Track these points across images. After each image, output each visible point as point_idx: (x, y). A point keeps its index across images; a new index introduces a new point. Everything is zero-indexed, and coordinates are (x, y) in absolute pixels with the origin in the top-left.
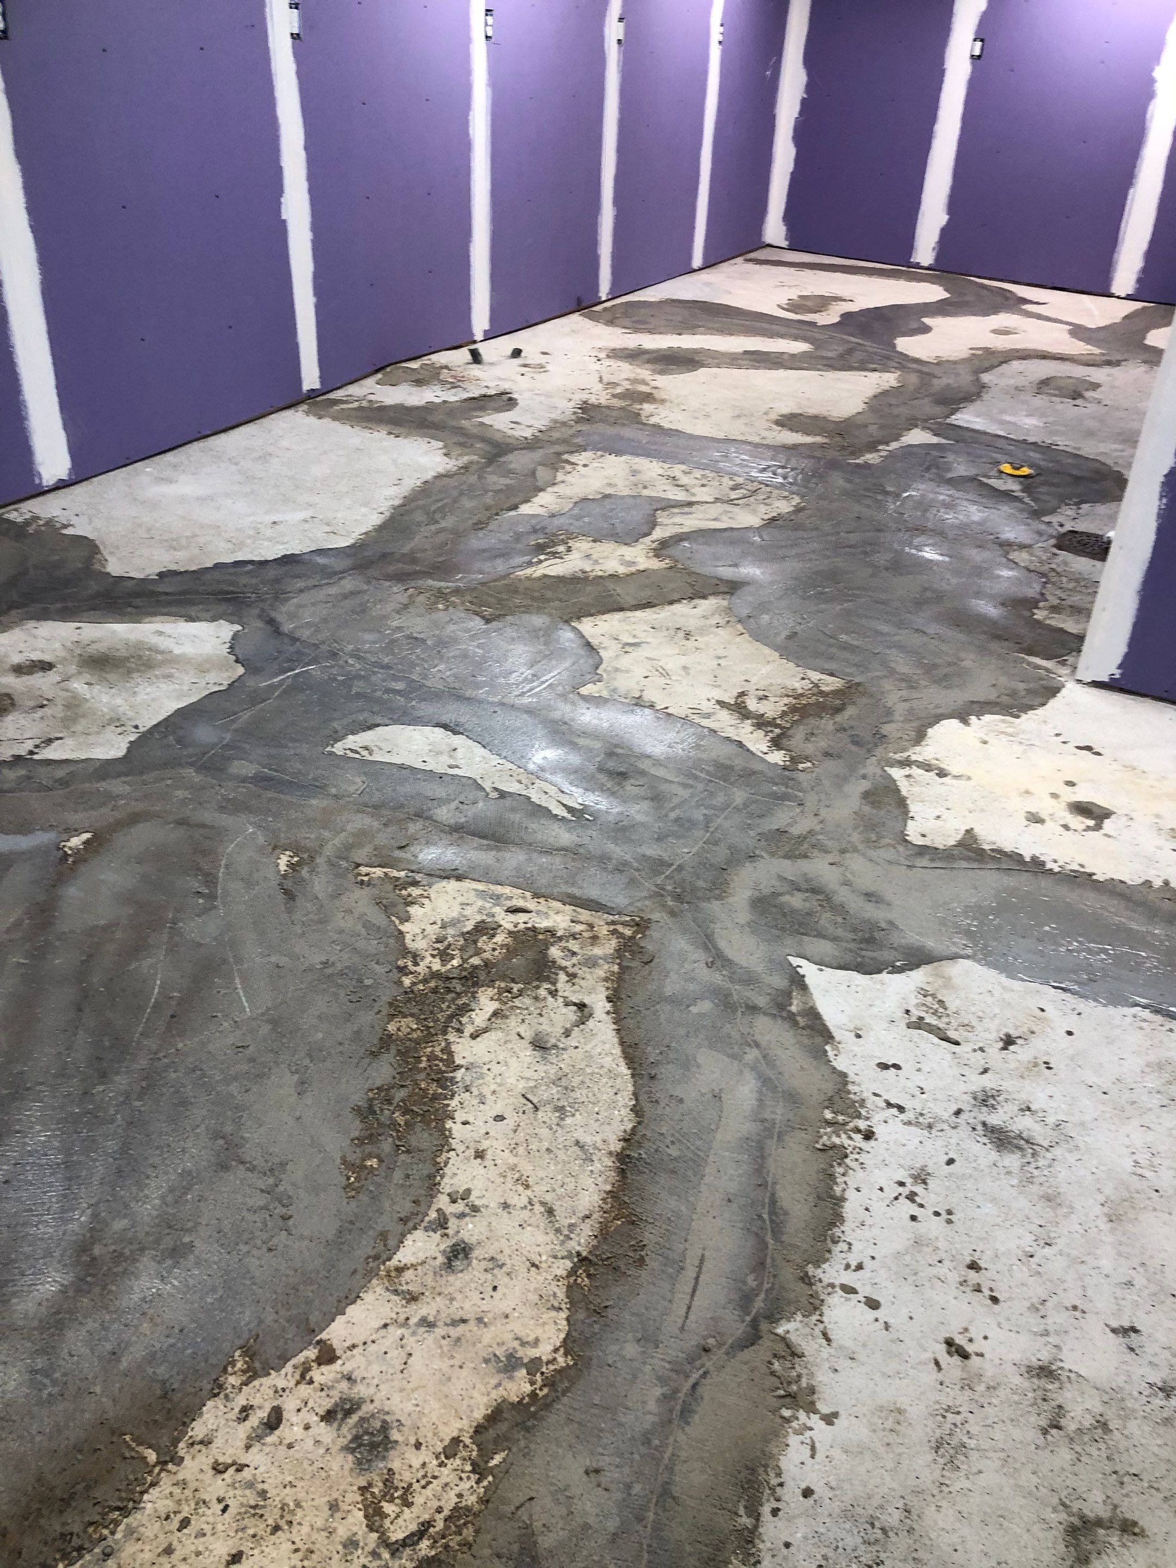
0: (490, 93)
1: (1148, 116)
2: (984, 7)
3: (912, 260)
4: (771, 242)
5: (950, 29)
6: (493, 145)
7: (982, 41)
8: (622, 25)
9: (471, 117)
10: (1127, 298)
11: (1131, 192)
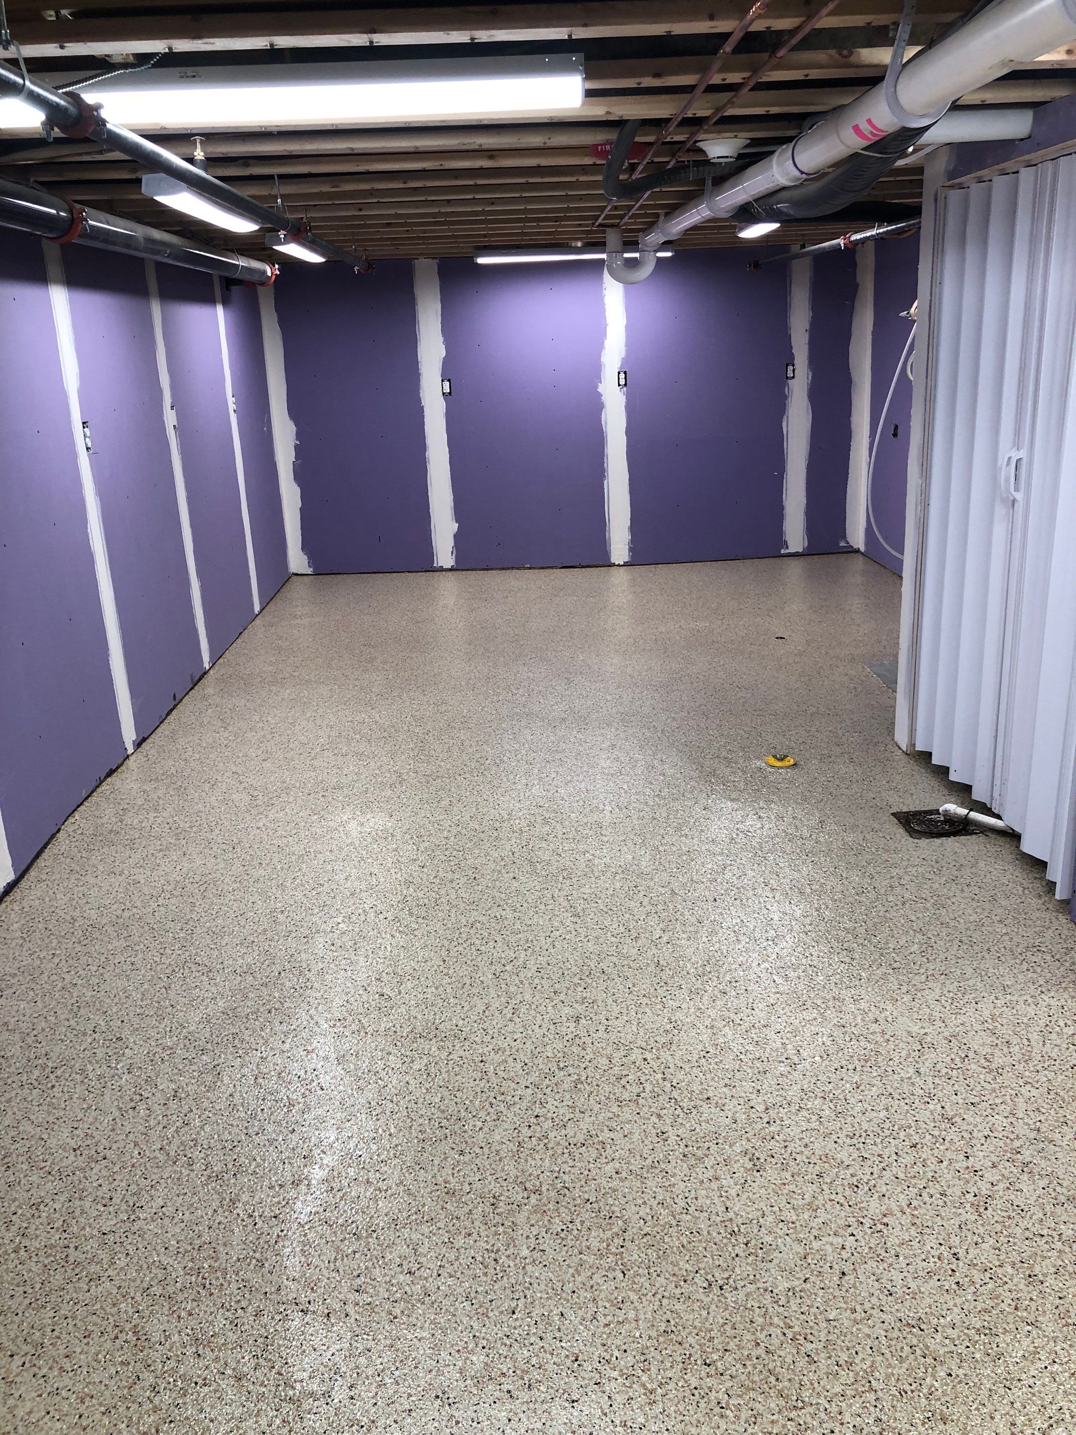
0: (99, 503)
1: (603, 423)
2: (444, 354)
3: (435, 565)
4: (296, 572)
5: (419, 375)
6: (109, 551)
7: (449, 380)
8: (174, 411)
9: (89, 530)
10: (626, 564)
11: (605, 482)
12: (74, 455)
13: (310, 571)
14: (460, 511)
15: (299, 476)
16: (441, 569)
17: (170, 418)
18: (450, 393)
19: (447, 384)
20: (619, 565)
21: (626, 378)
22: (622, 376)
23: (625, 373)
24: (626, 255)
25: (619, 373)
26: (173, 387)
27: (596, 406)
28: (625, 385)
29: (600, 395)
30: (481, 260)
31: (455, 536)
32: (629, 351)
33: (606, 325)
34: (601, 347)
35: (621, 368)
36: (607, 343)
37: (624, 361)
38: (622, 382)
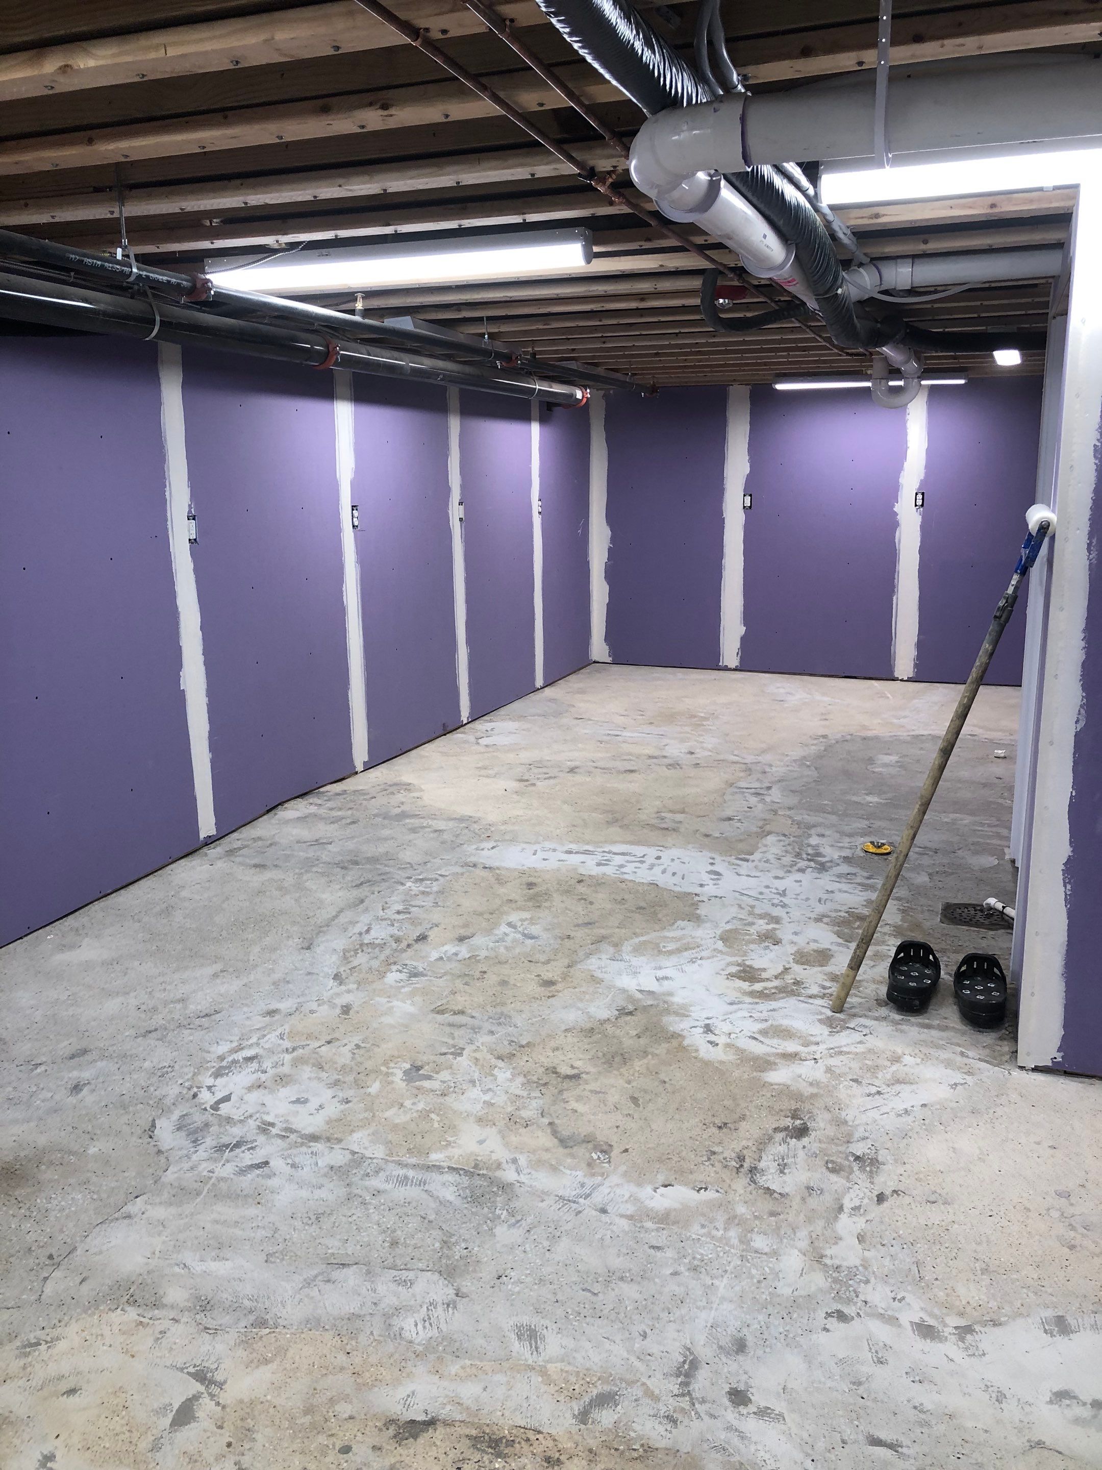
0: (359, 569)
1: (897, 541)
2: (748, 471)
3: (721, 664)
4: (597, 659)
5: (724, 489)
6: (363, 609)
7: (751, 495)
8: (462, 507)
9: (344, 589)
10: (909, 680)
11: (895, 598)
12: (338, 530)
13: (609, 660)
14: (749, 616)
15: (611, 575)
16: (726, 669)
17: (456, 512)
18: (750, 507)
19: (748, 499)
20: (902, 680)
21: (924, 499)
22: (920, 496)
23: (923, 494)
24: (891, 383)
25: (916, 494)
26: (463, 487)
27: (893, 524)
28: (922, 505)
29: (896, 514)
30: (780, 387)
31: (742, 638)
32: (927, 474)
33: (907, 448)
34: (899, 468)
35: (919, 489)
36: (906, 465)
37: (923, 483)
38: (919, 502)
